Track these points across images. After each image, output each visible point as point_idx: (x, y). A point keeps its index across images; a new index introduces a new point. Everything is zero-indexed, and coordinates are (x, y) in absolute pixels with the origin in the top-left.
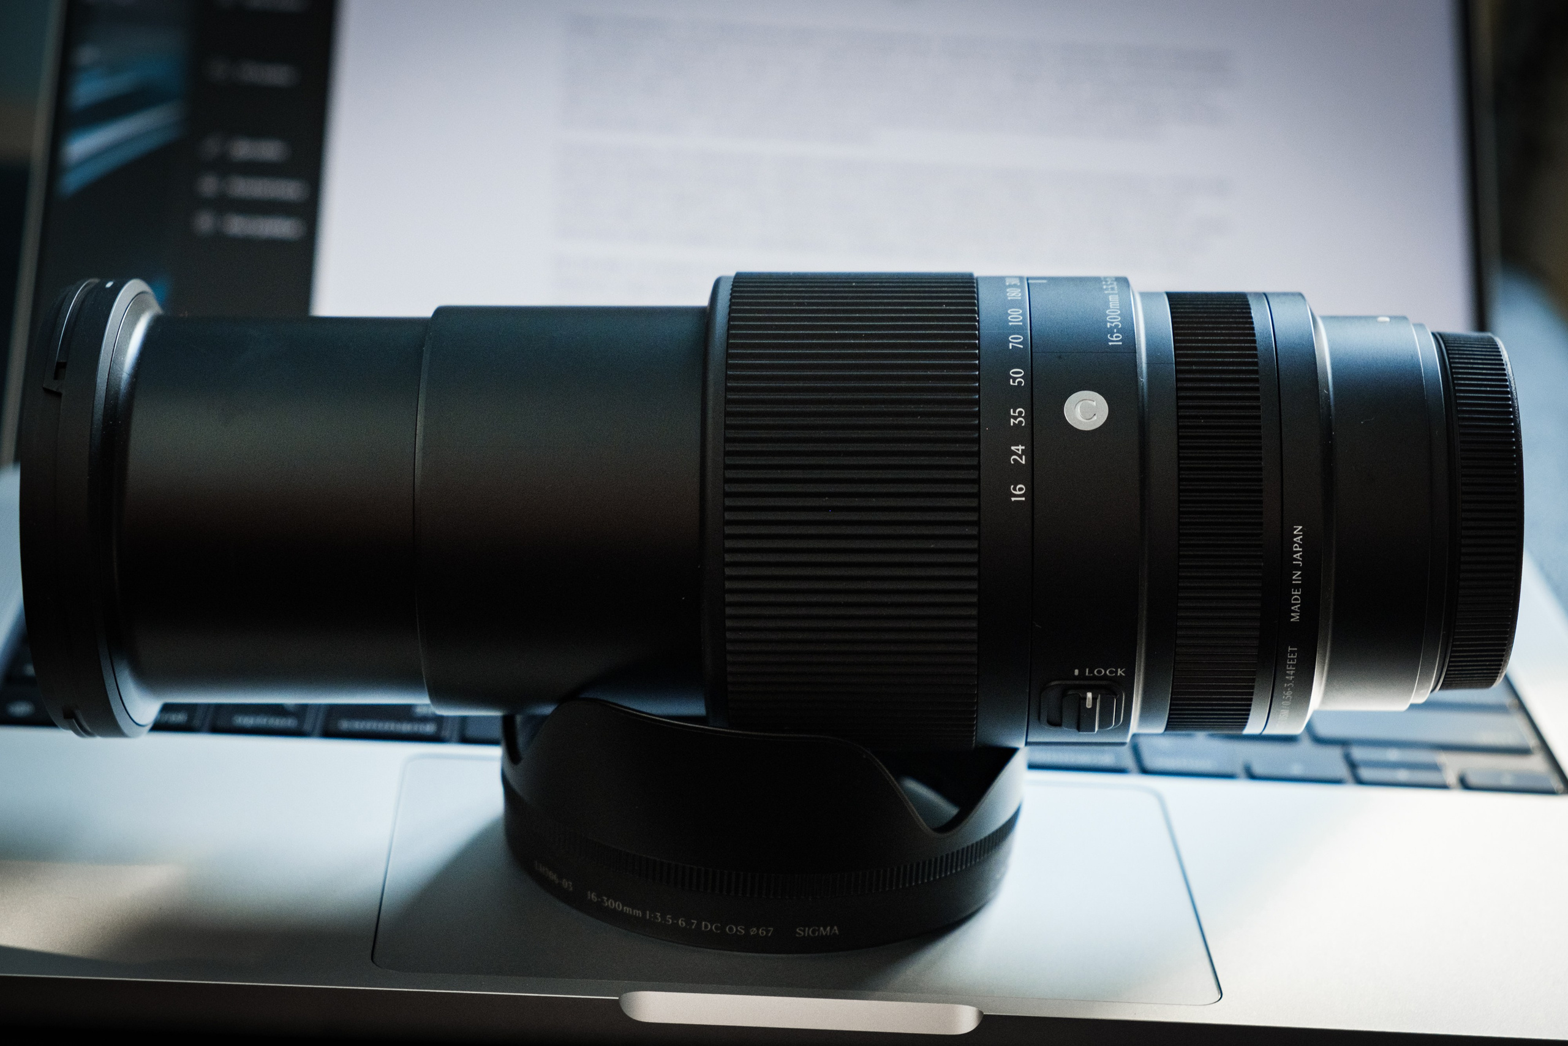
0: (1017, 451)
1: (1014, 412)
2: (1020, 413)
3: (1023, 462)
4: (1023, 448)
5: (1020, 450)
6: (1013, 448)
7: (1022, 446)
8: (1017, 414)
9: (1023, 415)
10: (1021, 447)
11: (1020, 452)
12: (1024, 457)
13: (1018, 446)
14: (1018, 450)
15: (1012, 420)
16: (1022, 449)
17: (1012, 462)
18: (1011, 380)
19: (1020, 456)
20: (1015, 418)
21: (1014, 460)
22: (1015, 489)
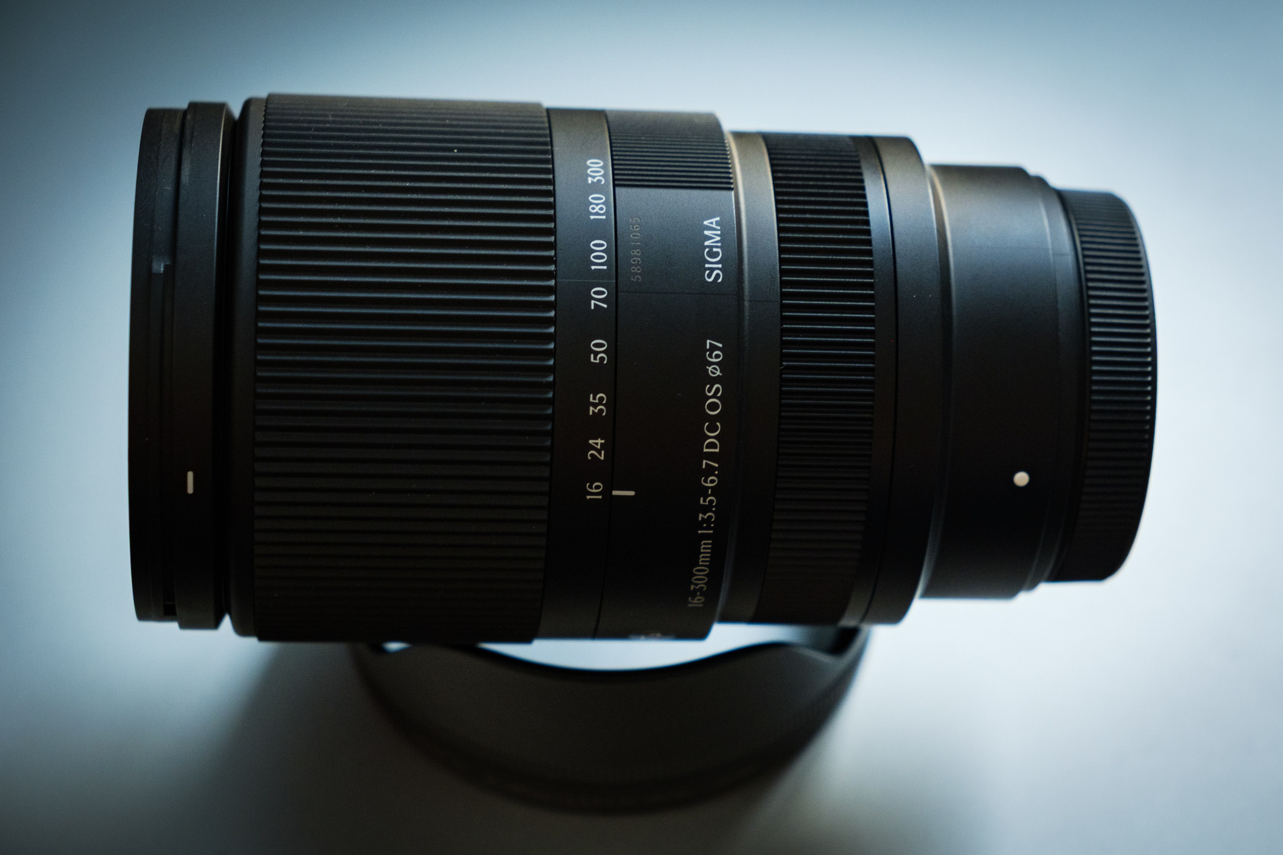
0: (595, 445)
1: (594, 398)
2: (601, 399)
3: (602, 458)
4: (603, 441)
5: (599, 444)
6: (591, 442)
7: (601, 439)
8: (597, 401)
9: (604, 402)
10: (599, 441)
11: (599, 447)
12: (603, 452)
13: (597, 439)
14: (597, 444)
15: (591, 408)
16: (601, 444)
17: (589, 458)
18: (592, 356)
19: (599, 452)
20: (595, 405)
21: (592, 455)
22: (591, 487)
